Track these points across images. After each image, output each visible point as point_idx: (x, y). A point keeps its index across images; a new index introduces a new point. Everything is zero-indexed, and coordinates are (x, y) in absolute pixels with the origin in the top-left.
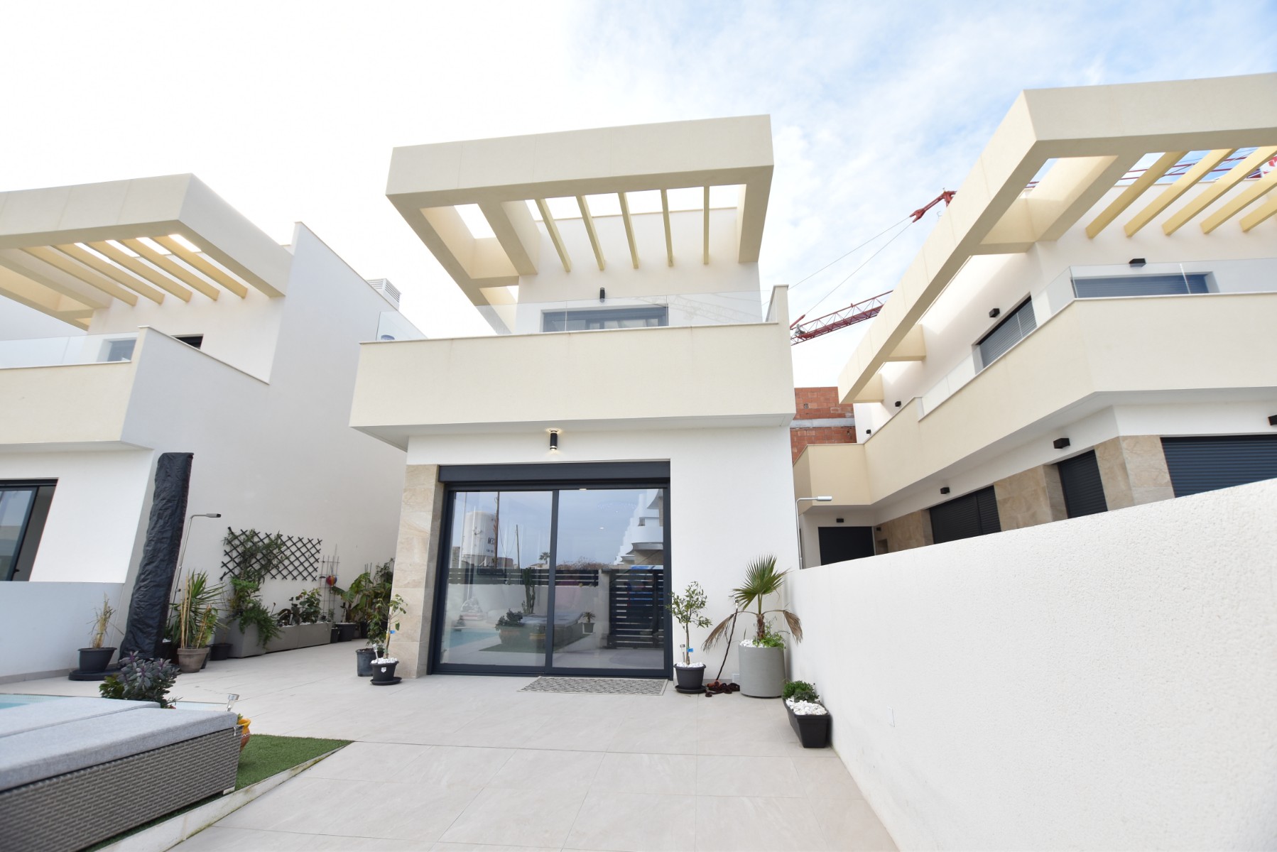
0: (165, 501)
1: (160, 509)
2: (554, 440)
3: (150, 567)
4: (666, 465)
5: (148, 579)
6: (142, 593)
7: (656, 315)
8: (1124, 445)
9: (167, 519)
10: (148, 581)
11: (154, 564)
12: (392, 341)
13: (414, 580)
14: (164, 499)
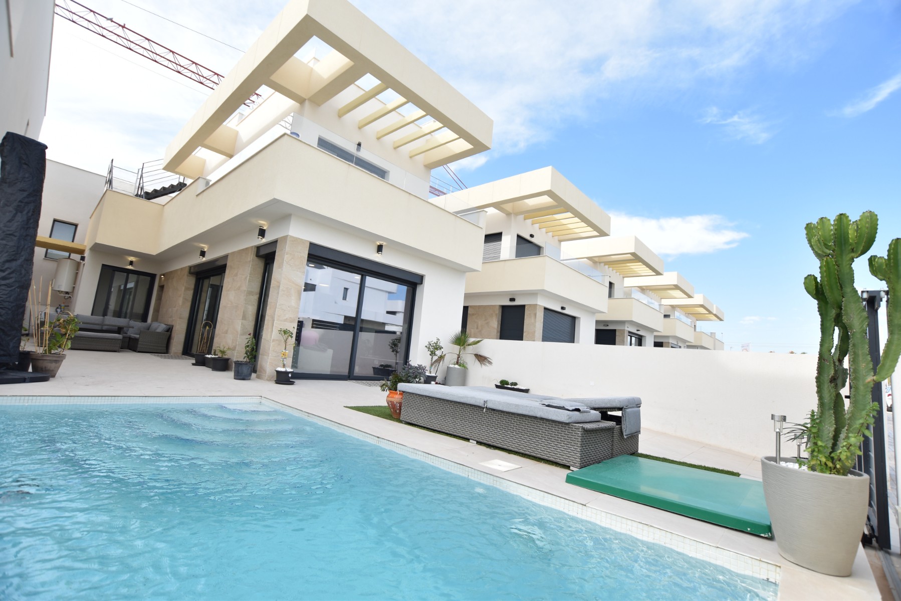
0: (25, 194)
1: (20, 201)
2: (380, 249)
3: (14, 265)
4: (421, 278)
5: (11, 278)
6: (7, 292)
7: (381, 173)
8: (538, 307)
9: (30, 214)
10: (13, 280)
11: (19, 262)
12: (297, 138)
13: (291, 318)
14: (24, 191)
